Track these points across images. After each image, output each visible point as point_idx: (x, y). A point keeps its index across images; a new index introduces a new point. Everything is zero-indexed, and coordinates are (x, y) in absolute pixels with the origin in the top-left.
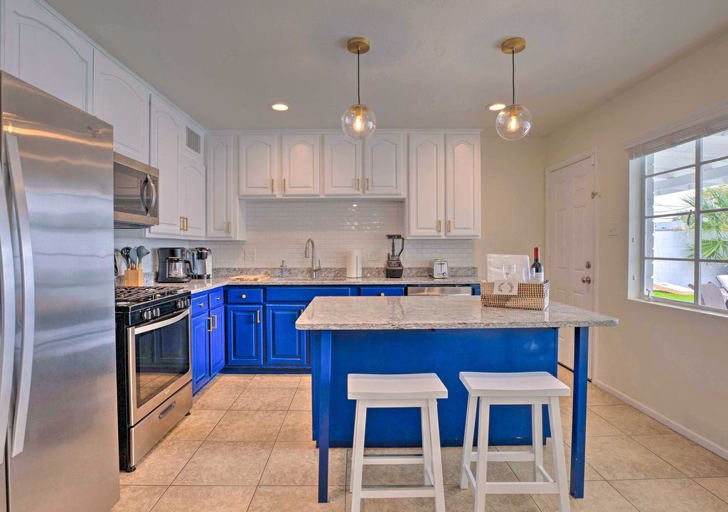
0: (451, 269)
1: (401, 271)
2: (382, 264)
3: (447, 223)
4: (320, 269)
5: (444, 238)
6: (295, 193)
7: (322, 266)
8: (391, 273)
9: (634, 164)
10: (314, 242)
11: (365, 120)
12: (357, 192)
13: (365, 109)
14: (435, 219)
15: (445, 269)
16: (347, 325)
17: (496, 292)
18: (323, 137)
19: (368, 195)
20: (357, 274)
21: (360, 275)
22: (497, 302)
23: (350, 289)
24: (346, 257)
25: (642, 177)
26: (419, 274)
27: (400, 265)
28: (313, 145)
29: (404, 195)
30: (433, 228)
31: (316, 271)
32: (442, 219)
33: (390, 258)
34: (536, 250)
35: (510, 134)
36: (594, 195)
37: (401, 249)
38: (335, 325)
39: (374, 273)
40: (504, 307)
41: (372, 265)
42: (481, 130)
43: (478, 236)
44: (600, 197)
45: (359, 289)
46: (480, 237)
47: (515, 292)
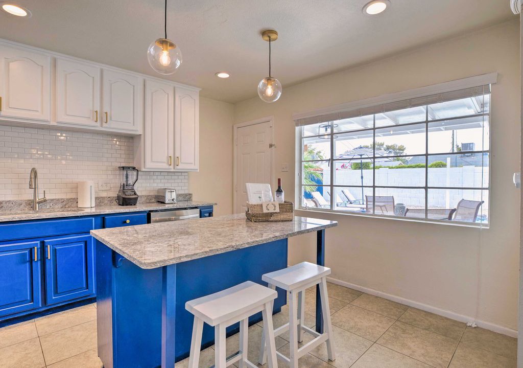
0: (178, 196)
1: (136, 199)
2: (114, 194)
3: (176, 159)
4: (45, 201)
5: (173, 170)
6: (14, 115)
7: (47, 197)
8: (125, 201)
9: (297, 129)
10: (38, 173)
11: (171, 56)
12: (95, 124)
13: (171, 45)
14: (166, 155)
15: (174, 195)
16: (197, 254)
17: (265, 211)
18: (55, 61)
19: (106, 128)
20: (91, 204)
21: (93, 205)
22: (264, 218)
23: (93, 219)
24: (76, 187)
25: (301, 138)
26: (148, 201)
27: (135, 194)
28: (42, 66)
29: (140, 132)
30: (165, 162)
31: (39, 203)
32: (171, 154)
33: (124, 187)
34: (279, 180)
35: (267, 97)
36: (271, 146)
37: (134, 180)
38: (186, 256)
39: (106, 202)
40: (268, 221)
41: (104, 194)
42: (201, 89)
43: (197, 170)
44: (275, 147)
45: (104, 218)
46: (198, 171)
47: (278, 210)
